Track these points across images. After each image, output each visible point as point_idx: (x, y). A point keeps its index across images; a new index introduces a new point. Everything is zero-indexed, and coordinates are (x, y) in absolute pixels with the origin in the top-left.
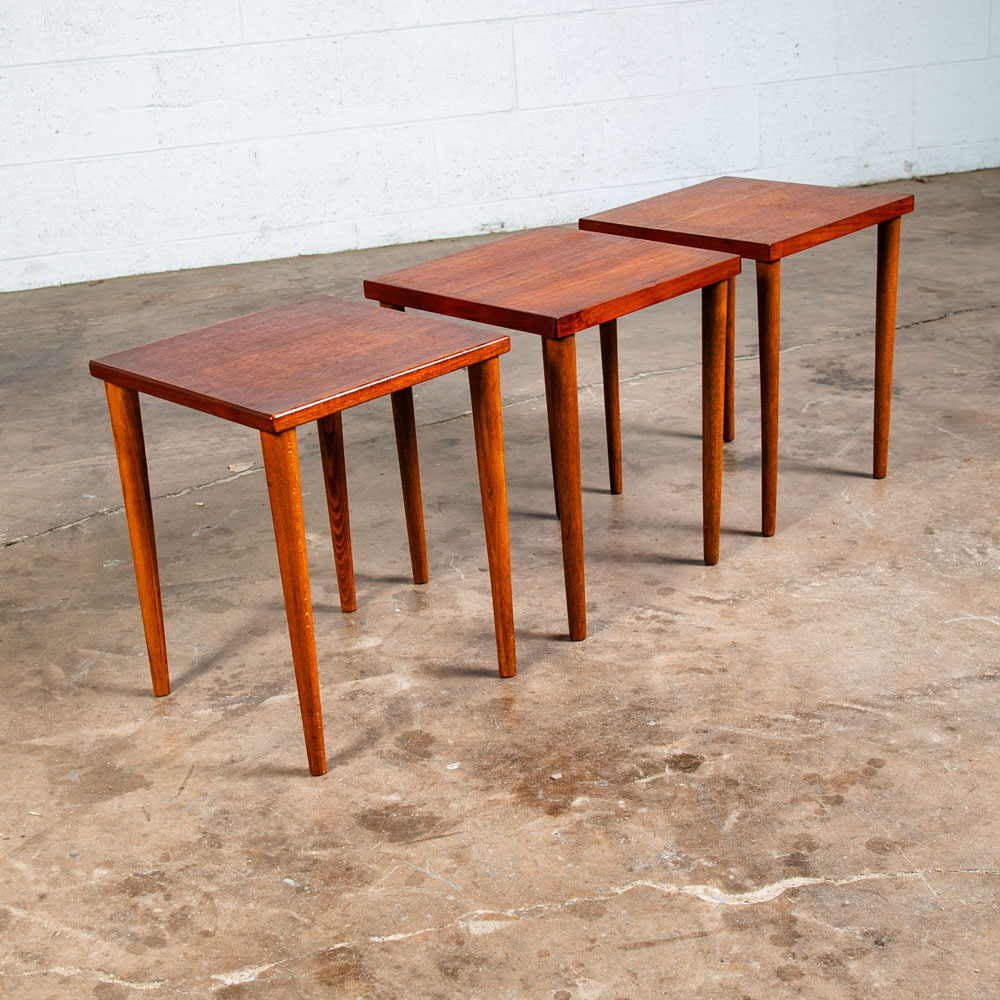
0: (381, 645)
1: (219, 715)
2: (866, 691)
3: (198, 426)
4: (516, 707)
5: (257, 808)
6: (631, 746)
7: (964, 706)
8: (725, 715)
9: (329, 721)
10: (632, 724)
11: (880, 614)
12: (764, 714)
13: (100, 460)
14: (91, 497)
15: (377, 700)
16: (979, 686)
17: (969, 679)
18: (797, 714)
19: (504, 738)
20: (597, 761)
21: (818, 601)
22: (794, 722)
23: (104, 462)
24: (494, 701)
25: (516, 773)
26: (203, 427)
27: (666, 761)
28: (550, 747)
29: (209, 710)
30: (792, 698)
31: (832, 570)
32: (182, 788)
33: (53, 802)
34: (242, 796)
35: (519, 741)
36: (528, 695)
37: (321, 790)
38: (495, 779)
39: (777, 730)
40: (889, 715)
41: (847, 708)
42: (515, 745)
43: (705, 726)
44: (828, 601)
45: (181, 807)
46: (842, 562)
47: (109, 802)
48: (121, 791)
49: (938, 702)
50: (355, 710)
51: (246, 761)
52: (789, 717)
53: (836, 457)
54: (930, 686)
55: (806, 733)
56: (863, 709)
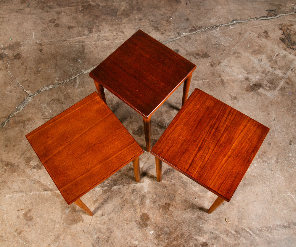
0: (143, 167)
1: (101, 191)
2: (255, 225)
3: (112, 23)
4: (171, 208)
5: (106, 238)
6: (194, 235)
7: (275, 239)
8: (219, 227)
9: (126, 203)
10: (196, 224)
11: (267, 186)
12: (228, 229)
13: (84, 39)
14: (80, 61)
15: (139, 195)
16: (281, 230)
17: (280, 226)
18: (236, 231)
19: (165, 222)
20: (185, 240)
21: (254, 174)
22: (234, 235)
23: (85, 40)
24: (166, 204)
25: (166, 240)
26: (112, 24)
27: (201, 244)
28: (175, 229)
29: (99, 188)
30: (236, 223)
31: (261, 158)
32: (90, 224)
33: (62, 222)
34: (103, 232)
35: (169, 225)
36: (174, 203)
37: (121, 234)
38: (160, 241)
39: (229, 237)
40: (257, 238)
41: (248, 232)
42: (167, 227)
43: (213, 231)
44: (256, 175)
45: (89, 233)
46: (264, 154)
47: (74, 226)
48: (77, 222)
49: (270, 236)
50: (133, 199)
51: (105, 216)
52: (233, 232)
53: (277, 90)
54: (270, 227)
55: (235, 241)
56: (251, 233)
